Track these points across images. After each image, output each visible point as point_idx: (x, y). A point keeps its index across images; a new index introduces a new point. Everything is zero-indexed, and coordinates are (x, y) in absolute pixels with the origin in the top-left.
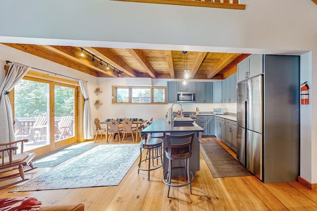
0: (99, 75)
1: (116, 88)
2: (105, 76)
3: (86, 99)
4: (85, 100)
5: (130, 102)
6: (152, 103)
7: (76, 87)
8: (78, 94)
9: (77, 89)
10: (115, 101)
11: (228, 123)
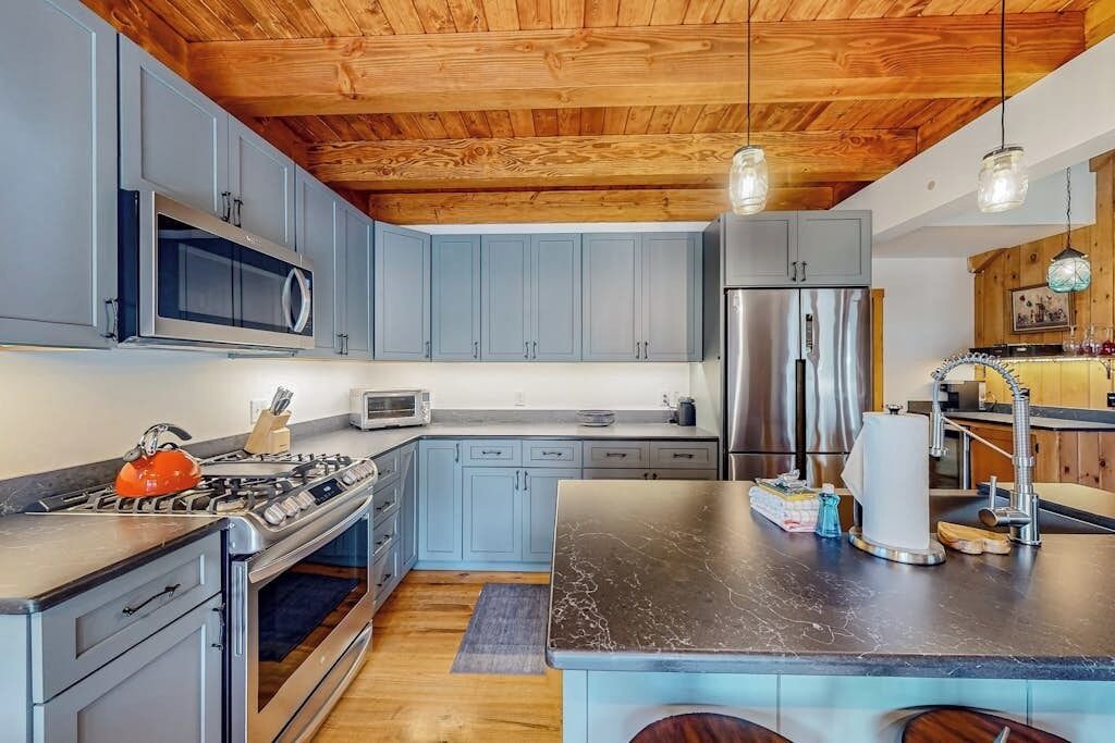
11: (624, 455)
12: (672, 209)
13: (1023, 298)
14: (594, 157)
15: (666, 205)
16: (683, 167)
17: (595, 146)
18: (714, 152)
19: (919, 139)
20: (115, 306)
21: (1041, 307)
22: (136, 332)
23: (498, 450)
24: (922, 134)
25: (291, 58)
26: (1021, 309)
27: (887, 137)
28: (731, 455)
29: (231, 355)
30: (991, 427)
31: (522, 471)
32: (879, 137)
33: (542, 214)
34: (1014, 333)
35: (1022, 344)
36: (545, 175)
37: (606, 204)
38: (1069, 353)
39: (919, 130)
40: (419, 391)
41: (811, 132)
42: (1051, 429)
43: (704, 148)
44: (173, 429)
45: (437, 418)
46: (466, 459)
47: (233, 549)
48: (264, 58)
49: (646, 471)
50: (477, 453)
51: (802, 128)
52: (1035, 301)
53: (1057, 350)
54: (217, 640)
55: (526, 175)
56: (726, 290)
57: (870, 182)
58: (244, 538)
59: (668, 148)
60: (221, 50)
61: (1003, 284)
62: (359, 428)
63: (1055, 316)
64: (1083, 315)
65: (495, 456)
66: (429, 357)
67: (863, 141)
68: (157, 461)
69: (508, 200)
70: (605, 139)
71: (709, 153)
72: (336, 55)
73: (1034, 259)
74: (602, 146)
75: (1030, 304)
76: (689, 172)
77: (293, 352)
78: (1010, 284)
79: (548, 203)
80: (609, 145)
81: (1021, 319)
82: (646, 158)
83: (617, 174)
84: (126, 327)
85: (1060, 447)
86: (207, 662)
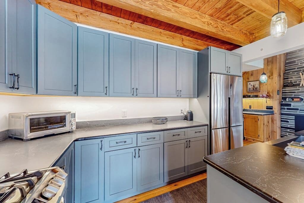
11: (179, 135)
12: (185, 43)
13: (250, 84)
14: (173, 10)
15: (183, 41)
16: (202, 26)
17: (173, 6)
18: (211, 24)
19: (254, 37)
21: (254, 86)
23: (125, 140)
24: (255, 36)
26: (249, 86)
27: (248, 34)
28: (213, 130)
30: (248, 115)
31: (137, 149)
32: (247, 34)
33: (136, 32)
34: (248, 92)
35: (252, 95)
36: (152, 11)
37: (162, 35)
38: (259, 97)
39: (254, 34)
40: (69, 113)
41: (234, 26)
42: (262, 115)
43: (208, 21)
45: (80, 126)
46: (106, 147)
49: (187, 140)
50: (113, 143)
51: (232, 24)
52: (252, 85)
53: (257, 96)
55: (144, 7)
56: (211, 73)
57: (242, 46)
59: (198, 16)
61: (246, 80)
62: (22, 140)
63: (256, 88)
64: (262, 88)
65: (124, 143)
66: (76, 93)
67: (244, 33)
69: (119, 21)
70: (177, 4)
71: (210, 23)
73: (252, 75)
74: (176, 7)
75: (251, 85)
76: (204, 28)
78: (247, 80)
79: (138, 28)
80: (178, 8)
81: (250, 89)
82: (191, 18)
83: (181, 20)
85: (263, 119)
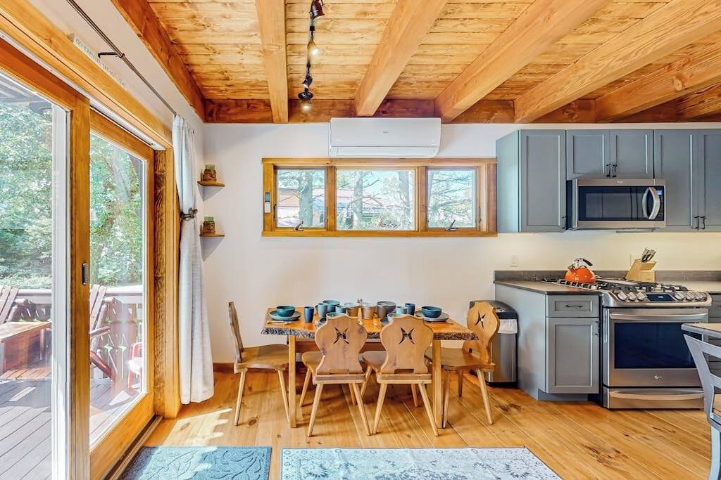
0: (211, 114)
1: (276, 168)
2: (233, 118)
3: (186, 212)
4: (182, 216)
5: (330, 229)
6: (424, 230)
7: (152, 153)
8: (156, 189)
9: (152, 160)
10: (270, 225)
20: (565, 219)
22: (571, 226)
25: (645, 85)
29: (617, 232)
44: (584, 260)
47: (604, 303)
48: (631, 91)
54: (597, 332)
58: (608, 301)
60: (610, 96)
68: (578, 271)
72: (674, 72)
77: (653, 229)
84: (568, 225)
86: (593, 340)
